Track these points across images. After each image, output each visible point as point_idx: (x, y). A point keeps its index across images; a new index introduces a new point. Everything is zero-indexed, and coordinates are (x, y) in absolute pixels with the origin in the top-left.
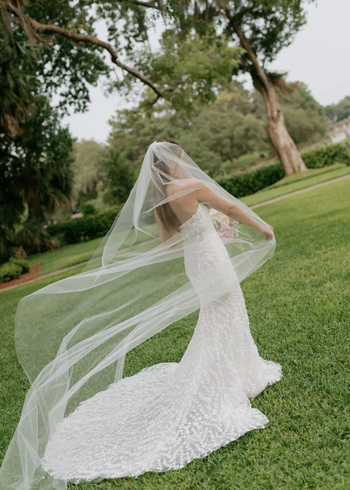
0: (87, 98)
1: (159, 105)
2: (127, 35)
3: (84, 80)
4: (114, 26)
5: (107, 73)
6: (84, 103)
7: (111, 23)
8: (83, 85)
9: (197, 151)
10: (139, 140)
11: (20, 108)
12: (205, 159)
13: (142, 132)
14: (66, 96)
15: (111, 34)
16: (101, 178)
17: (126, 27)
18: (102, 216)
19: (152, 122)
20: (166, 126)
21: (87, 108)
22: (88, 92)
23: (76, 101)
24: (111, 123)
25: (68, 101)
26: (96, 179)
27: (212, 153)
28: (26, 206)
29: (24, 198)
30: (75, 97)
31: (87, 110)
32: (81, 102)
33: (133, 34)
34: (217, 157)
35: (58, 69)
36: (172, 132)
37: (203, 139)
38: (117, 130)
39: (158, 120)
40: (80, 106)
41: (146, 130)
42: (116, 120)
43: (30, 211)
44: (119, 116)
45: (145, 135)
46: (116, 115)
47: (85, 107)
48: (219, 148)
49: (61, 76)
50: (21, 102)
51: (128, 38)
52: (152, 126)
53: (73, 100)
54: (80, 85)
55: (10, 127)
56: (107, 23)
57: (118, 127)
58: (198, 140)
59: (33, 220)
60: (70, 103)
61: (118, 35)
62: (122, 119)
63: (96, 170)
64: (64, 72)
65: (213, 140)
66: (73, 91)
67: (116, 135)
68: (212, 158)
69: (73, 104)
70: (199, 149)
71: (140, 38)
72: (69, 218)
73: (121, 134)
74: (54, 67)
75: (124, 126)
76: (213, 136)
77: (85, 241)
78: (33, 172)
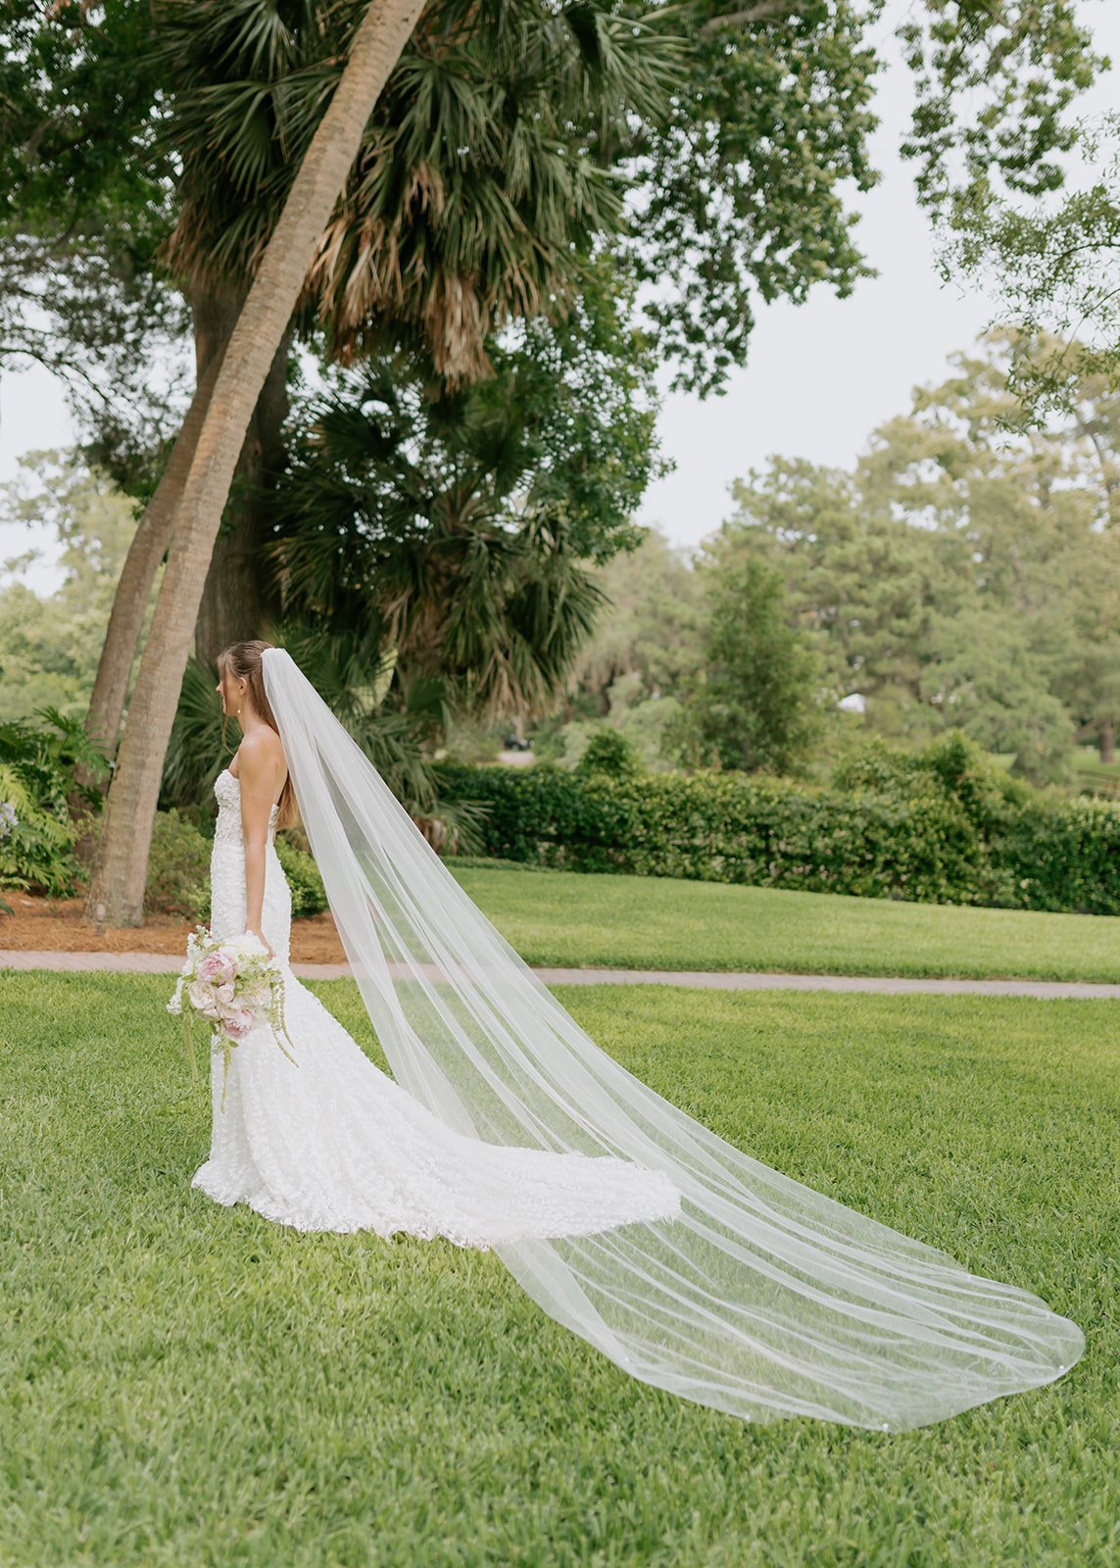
0: (737, 349)
1: (919, 483)
2: (979, 149)
3: (749, 281)
4: (945, 103)
5: (843, 279)
6: (721, 361)
7: (936, 91)
8: (742, 298)
9: (1002, 677)
10: (815, 576)
11: (515, 271)
12: (1023, 713)
13: (834, 552)
14: (666, 321)
15: (921, 132)
16: (639, 662)
17: (989, 118)
18: (647, 791)
19: (880, 532)
20: (925, 560)
21: (723, 385)
22: (749, 325)
23: (693, 348)
24: (738, 491)
25: (665, 340)
26: (624, 657)
27: (1052, 704)
28: (390, 658)
29: (395, 629)
30: (695, 335)
31: (721, 392)
32: (710, 356)
33: (1006, 153)
34: (1066, 723)
35: (669, 214)
36: (936, 586)
37: (1038, 646)
38: (751, 520)
39: (903, 532)
40: (700, 368)
41: (851, 550)
42: (759, 487)
43: (395, 683)
44: (775, 476)
45: (843, 567)
46: (766, 469)
47: (716, 379)
48: (1083, 694)
49: (674, 244)
50: (527, 250)
51: (980, 164)
52: (878, 543)
53: (682, 340)
54: (727, 295)
55: (451, 334)
56: (921, 86)
57: (759, 514)
58: (1022, 642)
59: (397, 722)
60: (671, 349)
61: (947, 143)
62: (780, 489)
63: (635, 629)
64: (689, 231)
65: (1075, 658)
66: (695, 308)
67: (743, 535)
68: (1050, 719)
69: (676, 357)
70: (1015, 674)
71: (1030, 176)
72: (489, 757)
73: (761, 538)
74: (657, 207)
75: (778, 514)
76: (1076, 646)
77: (550, 863)
78: (460, 546)
